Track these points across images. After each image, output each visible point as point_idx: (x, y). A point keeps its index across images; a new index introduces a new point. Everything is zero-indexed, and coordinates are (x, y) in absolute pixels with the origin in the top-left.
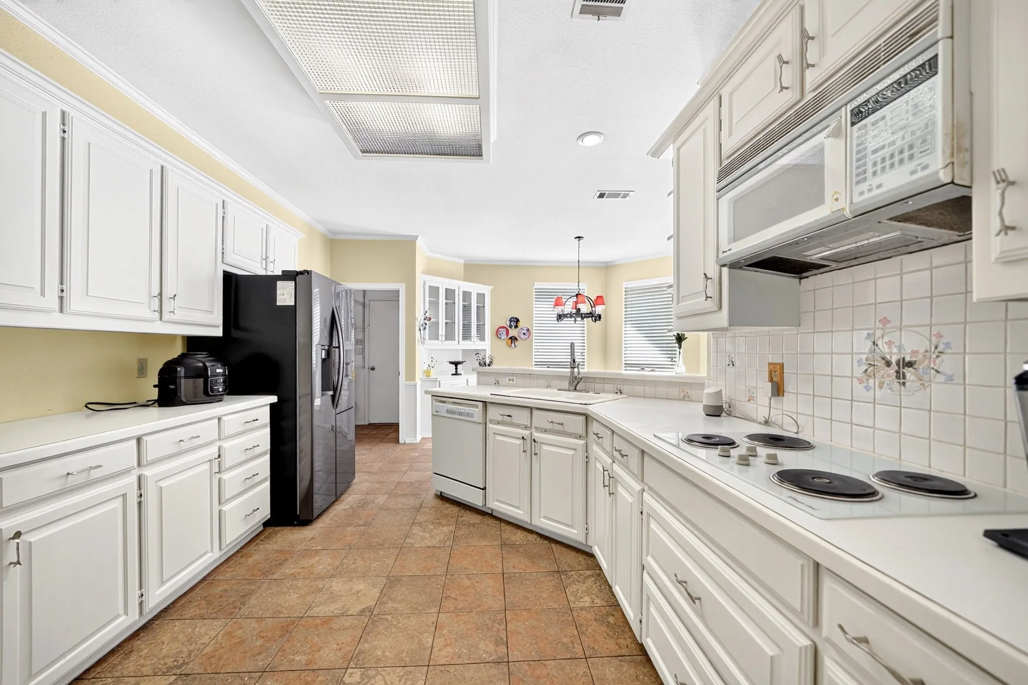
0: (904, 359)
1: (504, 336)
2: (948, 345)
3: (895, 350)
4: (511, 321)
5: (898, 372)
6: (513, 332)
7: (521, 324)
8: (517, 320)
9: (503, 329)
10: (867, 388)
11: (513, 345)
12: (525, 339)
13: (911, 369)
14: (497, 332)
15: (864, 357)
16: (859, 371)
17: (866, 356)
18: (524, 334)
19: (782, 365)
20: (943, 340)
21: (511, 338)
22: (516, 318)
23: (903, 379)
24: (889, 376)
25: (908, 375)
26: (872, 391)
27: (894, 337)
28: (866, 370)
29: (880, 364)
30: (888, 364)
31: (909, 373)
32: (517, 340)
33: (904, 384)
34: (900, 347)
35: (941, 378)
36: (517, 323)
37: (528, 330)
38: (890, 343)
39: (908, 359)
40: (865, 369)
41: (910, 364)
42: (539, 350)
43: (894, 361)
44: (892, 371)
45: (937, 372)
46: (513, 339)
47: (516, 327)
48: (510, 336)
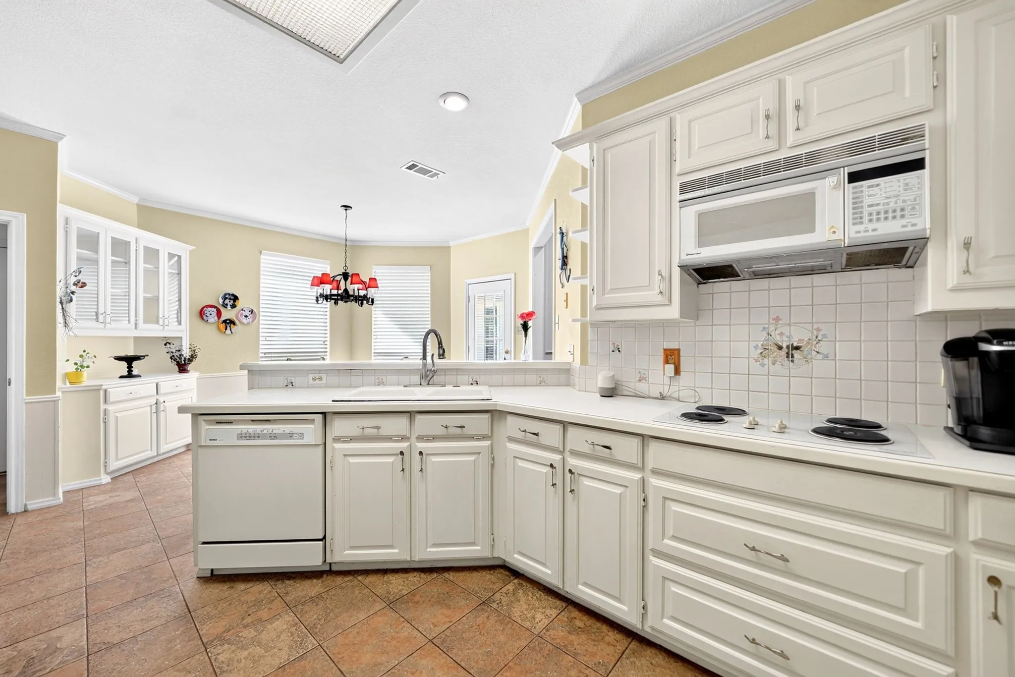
0: (792, 344)
1: (213, 318)
2: (825, 336)
3: (785, 339)
4: (225, 298)
5: (788, 353)
6: (227, 314)
7: (240, 304)
8: (235, 298)
9: (213, 309)
10: (763, 365)
11: (228, 331)
12: (248, 323)
13: (798, 351)
14: (202, 314)
15: (760, 344)
16: (756, 353)
17: (762, 343)
18: (246, 316)
19: (679, 350)
20: (821, 333)
21: (225, 321)
22: (233, 295)
23: (792, 358)
24: (781, 356)
25: (796, 355)
26: (766, 367)
27: (786, 330)
28: (761, 353)
29: (775, 348)
30: (780, 348)
31: (797, 354)
32: (234, 324)
33: (792, 361)
34: (789, 337)
35: (820, 356)
36: (234, 301)
37: (252, 311)
38: (781, 334)
39: (795, 344)
40: (761, 351)
41: (797, 348)
42: (268, 339)
43: (784, 346)
44: (783, 353)
45: (818, 352)
46: (230, 323)
47: (233, 306)
48: (223, 318)
